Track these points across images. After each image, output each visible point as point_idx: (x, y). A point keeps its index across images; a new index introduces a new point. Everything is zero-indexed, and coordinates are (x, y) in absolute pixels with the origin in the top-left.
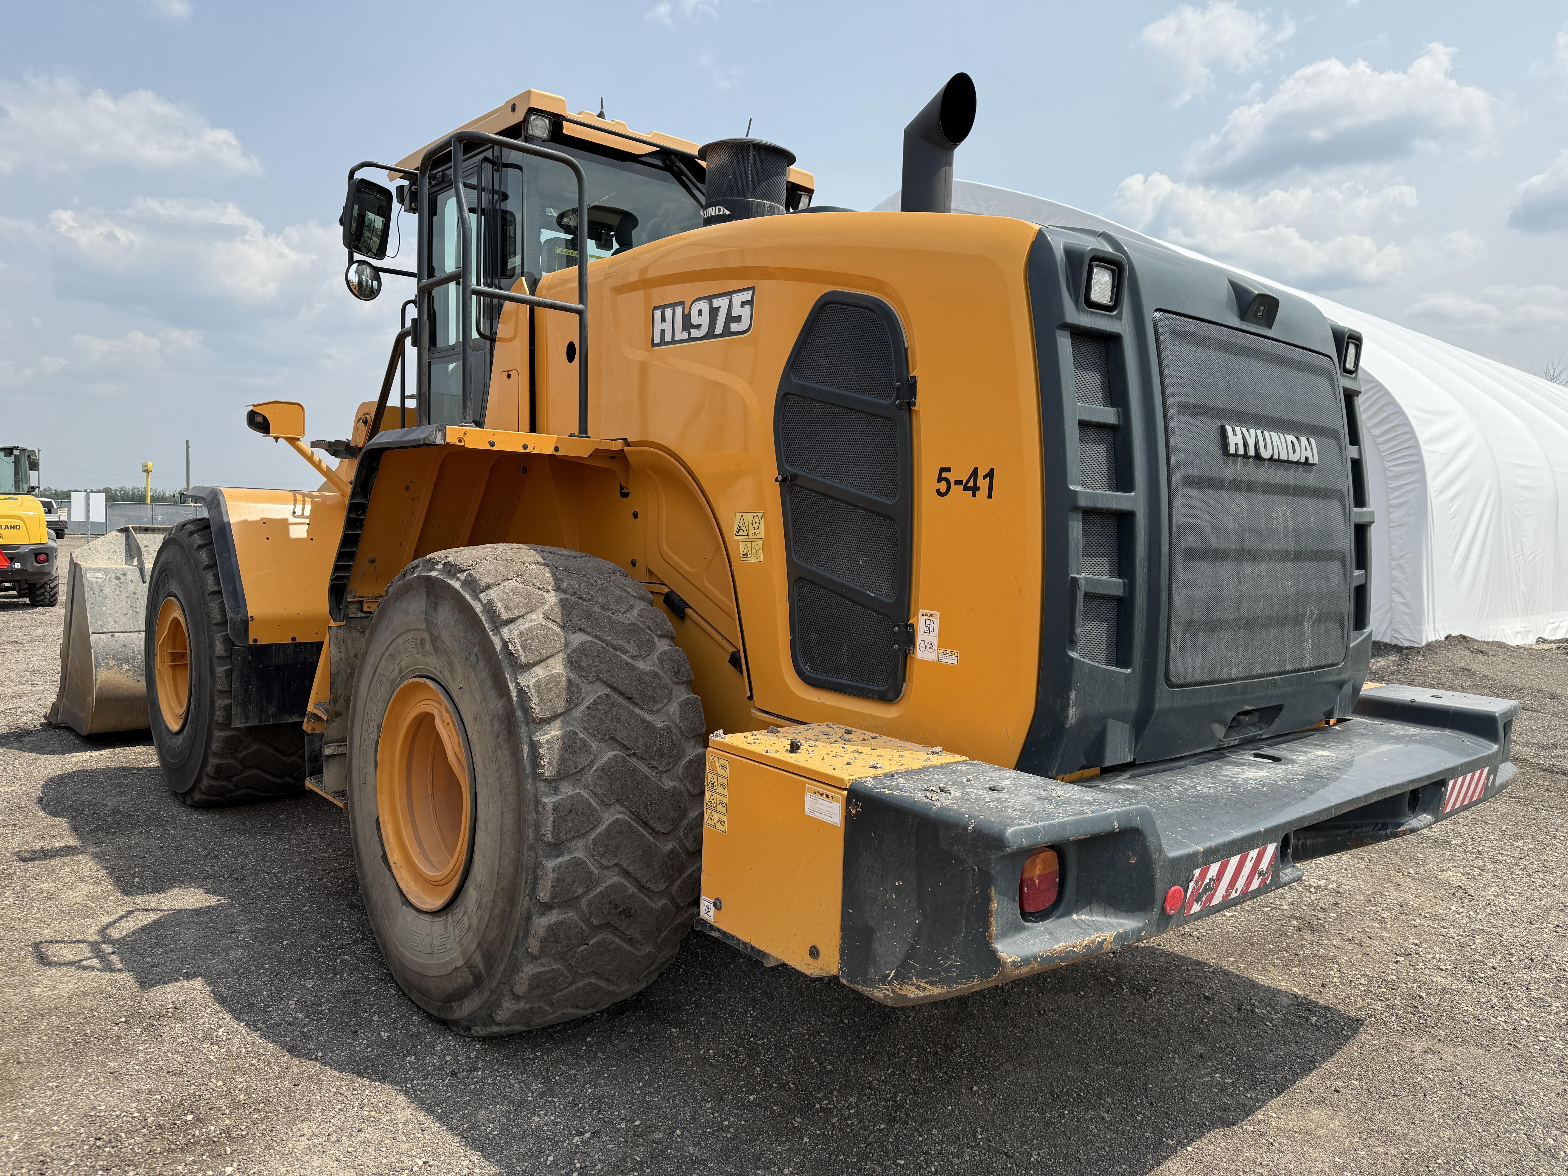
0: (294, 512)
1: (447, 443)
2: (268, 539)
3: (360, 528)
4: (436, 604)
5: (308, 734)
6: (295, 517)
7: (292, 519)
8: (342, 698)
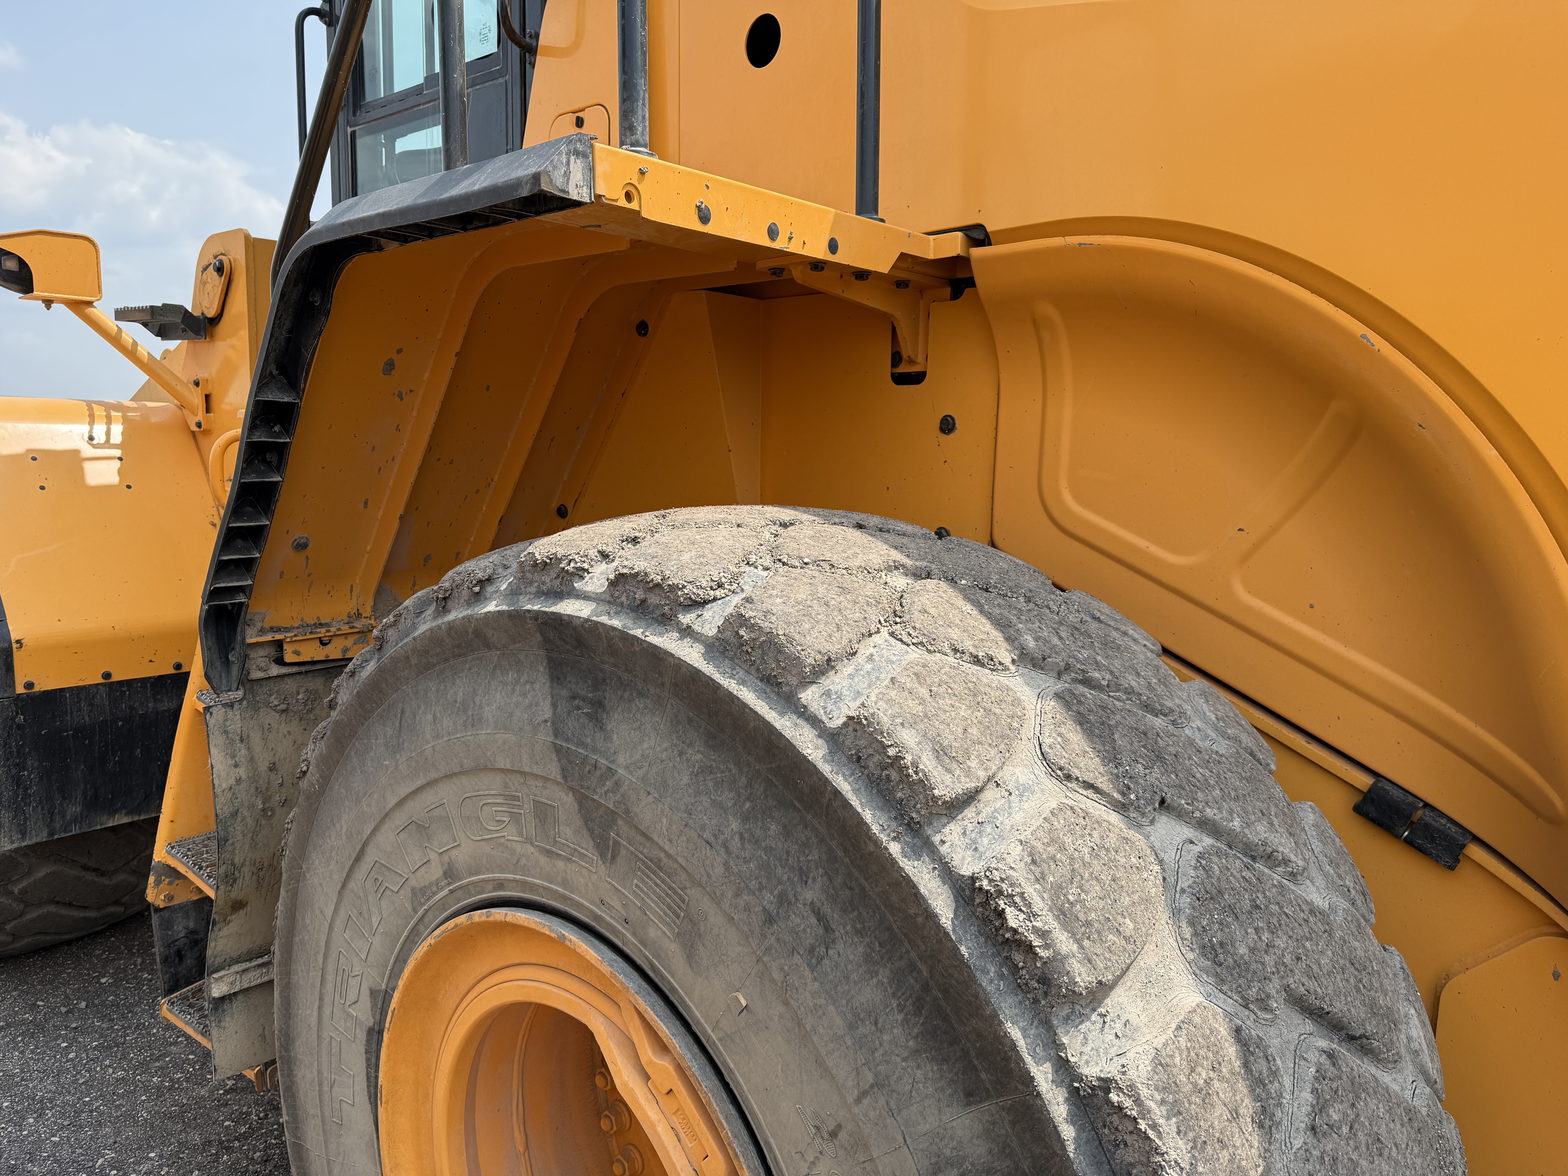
0: (91, 438)
1: (599, 197)
2: (42, 488)
3: (279, 468)
4: (599, 705)
5: (158, 910)
6: (94, 446)
7: (88, 451)
8: (246, 870)
